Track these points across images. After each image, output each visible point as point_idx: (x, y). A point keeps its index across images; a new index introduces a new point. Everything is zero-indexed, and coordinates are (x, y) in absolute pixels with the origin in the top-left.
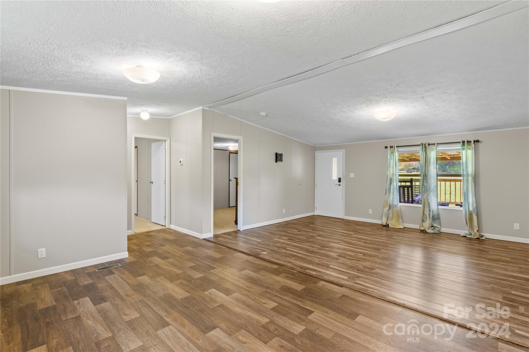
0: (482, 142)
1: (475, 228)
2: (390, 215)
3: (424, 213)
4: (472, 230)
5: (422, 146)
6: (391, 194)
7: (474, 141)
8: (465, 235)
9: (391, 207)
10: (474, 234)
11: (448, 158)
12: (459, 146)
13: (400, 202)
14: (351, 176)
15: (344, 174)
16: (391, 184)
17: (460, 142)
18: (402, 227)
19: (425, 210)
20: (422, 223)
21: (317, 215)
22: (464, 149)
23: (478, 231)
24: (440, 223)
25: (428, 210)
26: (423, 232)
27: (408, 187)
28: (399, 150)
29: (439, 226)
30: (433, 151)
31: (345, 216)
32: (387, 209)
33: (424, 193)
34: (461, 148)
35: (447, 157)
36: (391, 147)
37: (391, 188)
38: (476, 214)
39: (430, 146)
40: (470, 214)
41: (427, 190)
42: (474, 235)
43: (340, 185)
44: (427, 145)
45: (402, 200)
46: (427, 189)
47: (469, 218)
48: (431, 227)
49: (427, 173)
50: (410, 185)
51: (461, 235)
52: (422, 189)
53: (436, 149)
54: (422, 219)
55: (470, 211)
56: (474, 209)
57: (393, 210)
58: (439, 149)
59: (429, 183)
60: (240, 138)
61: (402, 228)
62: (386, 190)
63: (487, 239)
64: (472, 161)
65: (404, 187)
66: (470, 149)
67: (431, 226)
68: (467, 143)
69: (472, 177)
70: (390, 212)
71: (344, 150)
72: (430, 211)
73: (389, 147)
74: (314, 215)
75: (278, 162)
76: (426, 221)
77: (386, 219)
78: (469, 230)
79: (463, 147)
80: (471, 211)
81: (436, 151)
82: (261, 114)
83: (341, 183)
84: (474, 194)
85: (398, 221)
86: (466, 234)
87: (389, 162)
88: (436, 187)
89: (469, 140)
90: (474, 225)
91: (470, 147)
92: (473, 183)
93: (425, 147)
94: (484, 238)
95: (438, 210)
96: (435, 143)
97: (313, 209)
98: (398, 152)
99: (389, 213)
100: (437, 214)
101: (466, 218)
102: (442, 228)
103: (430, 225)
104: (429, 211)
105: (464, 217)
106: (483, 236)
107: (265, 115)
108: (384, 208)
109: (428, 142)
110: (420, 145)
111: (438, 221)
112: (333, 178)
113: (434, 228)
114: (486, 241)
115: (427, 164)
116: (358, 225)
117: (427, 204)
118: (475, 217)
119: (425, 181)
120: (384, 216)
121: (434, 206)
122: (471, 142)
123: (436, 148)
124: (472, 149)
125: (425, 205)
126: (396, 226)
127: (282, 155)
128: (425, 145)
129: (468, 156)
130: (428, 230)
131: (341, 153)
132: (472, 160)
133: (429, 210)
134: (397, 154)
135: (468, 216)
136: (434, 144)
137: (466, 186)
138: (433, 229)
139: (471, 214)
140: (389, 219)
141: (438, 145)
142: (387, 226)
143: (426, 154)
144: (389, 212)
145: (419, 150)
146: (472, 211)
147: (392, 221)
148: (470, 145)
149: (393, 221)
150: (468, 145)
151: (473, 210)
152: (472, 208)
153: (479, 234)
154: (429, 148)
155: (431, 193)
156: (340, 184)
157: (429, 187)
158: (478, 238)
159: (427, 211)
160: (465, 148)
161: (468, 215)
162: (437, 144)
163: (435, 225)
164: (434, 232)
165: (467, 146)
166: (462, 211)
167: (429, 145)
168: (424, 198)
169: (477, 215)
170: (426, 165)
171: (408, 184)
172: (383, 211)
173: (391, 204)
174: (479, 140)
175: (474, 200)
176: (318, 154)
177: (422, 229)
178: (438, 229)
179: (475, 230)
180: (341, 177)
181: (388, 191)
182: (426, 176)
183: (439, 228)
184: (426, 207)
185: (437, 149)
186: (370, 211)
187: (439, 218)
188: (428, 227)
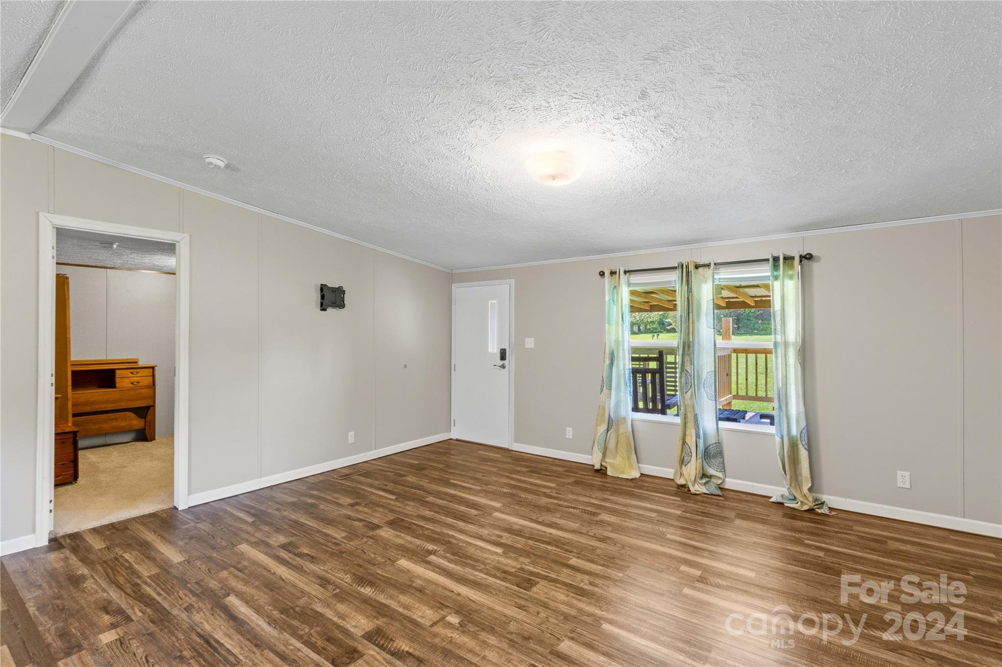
0: (819, 259)
1: (803, 481)
2: (612, 445)
3: (684, 443)
4: (798, 487)
5: (680, 270)
6: (613, 392)
7: (801, 257)
8: (780, 500)
9: (612, 423)
10: (801, 499)
11: (750, 303)
12: (764, 272)
13: (636, 409)
14: (527, 346)
15: (513, 340)
16: (612, 364)
17: (767, 260)
18: (637, 475)
19: (687, 433)
20: (681, 468)
21: (457, 440)
22: (776, 278)
23: (810, 490)
24: (724, 466)
25: (694, 435)
26: (683, 491)
27: (653, 372)
28: (631, 282)
29: (720, 475)
30: (706, 282)
31: (515, 442)
32: (604, 427)
33: (685, 391)
34: (769, 274)
35: (747, 301)
36: (613, 273)
37: (612, 375)
38: (806, 447)
39: (701, 269)
40: (793, 444)
41: (691, 382)
42: (802, 502)
43: (503, 367)
44: (692, 268)
45: (641, 405)
46: (691, 379)
47: (789, 457)
48: (702, 478)
49: (691, 339)
50: (658, 368)
51: (771, 500)
52: (681, 378)
53: (713, 279)
54: (681, 456)
55: (793, 437)
56: (801, 432)
57: (617, 431)
58: (719, 279)
59: (695, 365)
60: (177, 239)
61: (636, 478)
62: (603, 380)
63: (833, 513)
64: (796, 308)
65: (644, 372)
66: (791, 277)
67: (701, 474)
68: (784, 263)
69: (796, 349)
70: (610, 436)
71: (513, 280)
72: (698, 436)
73: (607, 274)
74: (451, 439)
75: (330, 310)
76: (688, 463)
77: (600, 455)
78: (789, 488)
79: (775, 273)
80: (795, 438)
81: (713, 281)
82: (207, 160)
83: (506, 362)
84: (801, 393)
85: (628, 459)
86: (782, 496)
87: (607, 310)
88: (713, 375)
89: (790, 253)
90: (801, 475)
91: (790, 272)
92: (799, 365)
93: (687, 271)
94: (824, 510)
95: (718, 433)
96: (710, 263)
97: (448, 424)
98: (629, 285)
99: (607, 440)
100: (716, 443)
101: (784, 454)
102: (727, 480)
103: (699, 473)
104: (696, 437)
105: (778, 453)
106: (823, 503)
107: (222, 164)
108: (597, 425)
109: (696, 261)
110: (675, 268)
111: (719, 460)
112: (490, 350)
113: (707, 479)
114: (831, 520)
115: (691, 314)
116: (533, 471)
117: (691, 419)
118: (803, 454)
119: (686, 358)
120: (596, 447)
121: (708, 422)
122: (793, 258)
123: (713, 276)
124: (796, 277)
125: (686, 420)
126: (623, 473)
127: (344, 292)
128: (687, 267)
129: (786, 295)
130: (693, 485)
131: (504, 289)
132: (796, 306)
133: (696, 434)
134: (625, 292)
135: (788, 452)
136: (708, 265)
137: (782, 371)
138: (705, 484)
139: (793, 446)
140: (608, 452)
141: (717, 266)
142: (601, 472)
143: (690, 290)
144: (608, 437)
145: (675, 281)
146: (797, 436)
147: (615, 457)
148: (792, 267)
149: (619, 458)
150: (786, 267)
151: (799, 436)
152: (797, 430)
153: (813, 498)
154: (696, 276)
155: (703, 389)
156: (503, 365)
157: (698, 375)
158: (811, 511)
159: (691, 436)
160: (779, 276)
161: (788, 449)
162: (715, 264)
163: (711, 471)
164: (708, 492)
165: (783, 271)
166: (773, 435)
167: (697, 267)
168: (684, 403)
169: (809, 449)
170: (689, 318)
171: (653, 365)
172: (595, 435)
173: (612, 416)
174: (813, 255)
175: (802, 409)
176: (459, 291)
177: (681, 481)
178: (719, 482)
179: (804, 487)
180: (506, 346)
181: (606, 384)
182: (689, 347)
183: (720, 478)
184: (689, 425)
185: (715, 277)
186: (569, 432)
187: (720, 454)
188: (693, 478)
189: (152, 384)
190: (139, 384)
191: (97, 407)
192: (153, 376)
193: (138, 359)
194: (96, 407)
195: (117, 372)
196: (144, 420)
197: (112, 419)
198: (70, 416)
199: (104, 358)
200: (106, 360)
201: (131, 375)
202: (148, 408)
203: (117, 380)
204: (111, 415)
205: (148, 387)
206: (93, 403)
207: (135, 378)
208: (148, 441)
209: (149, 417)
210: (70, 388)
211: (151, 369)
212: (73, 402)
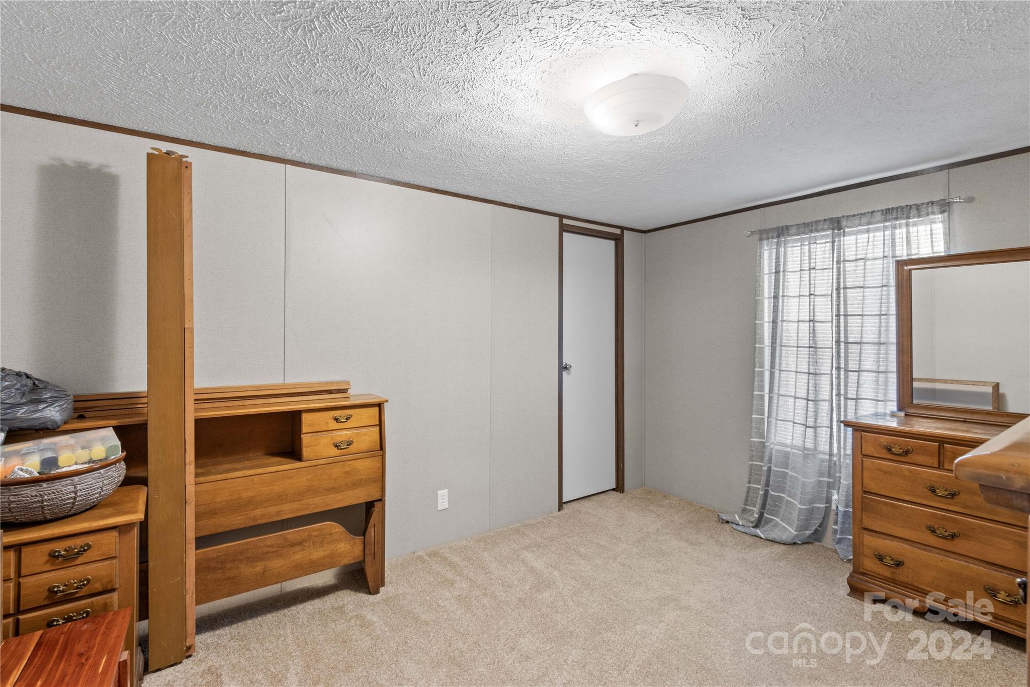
189: (378, 447)
190: (352, 448)
191: (261, 515)
192: (381, 425)
193: (348, 383)
194: (258, 512)
195: (305, 417)
196: (362, 537)
197: (293, 545)
198: (191, 546)
199: (278, 380)
200: (283, 386)
201: (333, 425)
202: (369, 506)
203: (306, 439)
204: (292, 534)
205: (369, 453)
206: (251, 503)
207: (344, 433)
208: (371, 594)
209: (371, 532)
210: (191, 469)
211: (377, 408)
212: (197, 506)
